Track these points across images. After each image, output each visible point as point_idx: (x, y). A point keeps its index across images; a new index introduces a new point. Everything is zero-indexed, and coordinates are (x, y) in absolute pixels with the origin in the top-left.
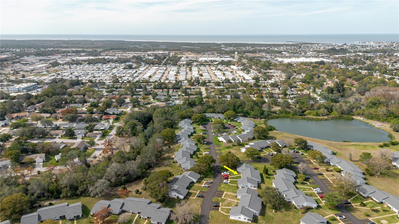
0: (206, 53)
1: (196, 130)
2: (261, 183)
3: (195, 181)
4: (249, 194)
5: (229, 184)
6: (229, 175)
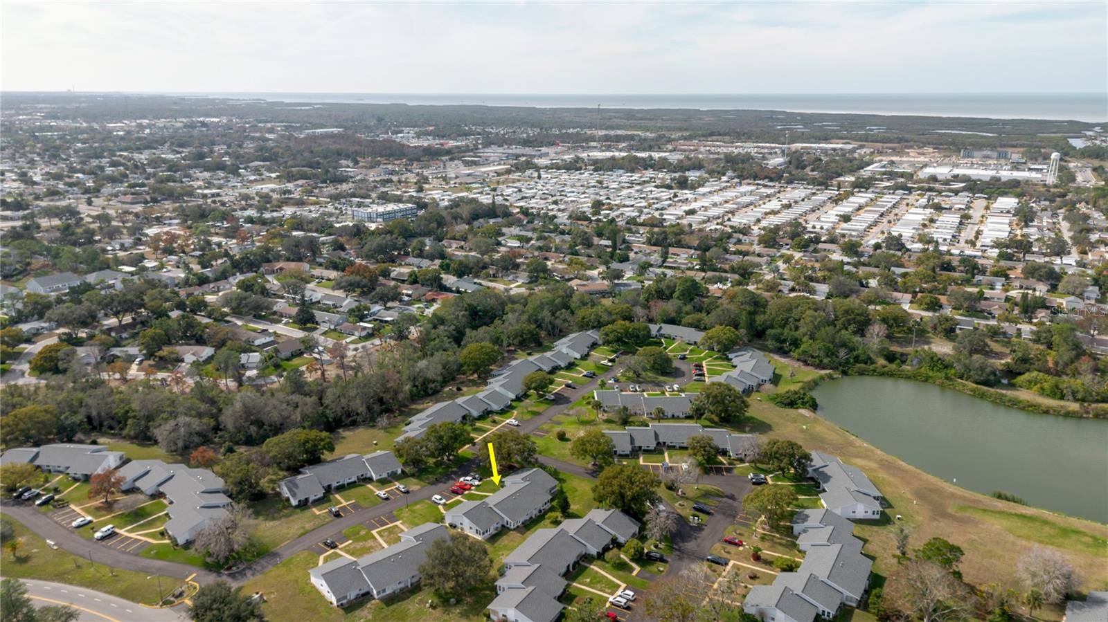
0: (976, 153)
1: (583, 363)
2: (514, 529)
3: (375, 477)
4: (417, 541)
5: (440, 507)
6: (473, 488)
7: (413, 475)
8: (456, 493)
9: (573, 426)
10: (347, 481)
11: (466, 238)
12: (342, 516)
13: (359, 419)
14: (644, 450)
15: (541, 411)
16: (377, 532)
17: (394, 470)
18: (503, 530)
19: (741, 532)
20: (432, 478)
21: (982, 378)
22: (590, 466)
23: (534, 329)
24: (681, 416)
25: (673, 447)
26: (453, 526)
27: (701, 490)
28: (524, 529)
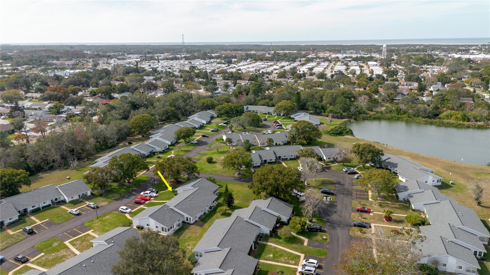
0: (347, 52)
1: (208, 125)
2: (193, 224)
3: (67, 200)
4: (109, 244)
5: (127, 215)
6: (152, 199)
7: (101, 195)
8: (139, 203)
9: (216, 155)
10: (42, 205)
11: (124, 79)
12: (36, 233)
13: (56, 164)
14: (269, 163)
15: (190, 149)
16: (69, 242)
17: (84, 193)
18: (185, 225)
19: (364, 203)
20: (117, 196)
21: (426, 115)
22: (236, 175)
23: (174, 110)
24: (281, 144)
25: (286, 159)
26: (140, 228)
27: (318, 181)
28: (201, 223)
